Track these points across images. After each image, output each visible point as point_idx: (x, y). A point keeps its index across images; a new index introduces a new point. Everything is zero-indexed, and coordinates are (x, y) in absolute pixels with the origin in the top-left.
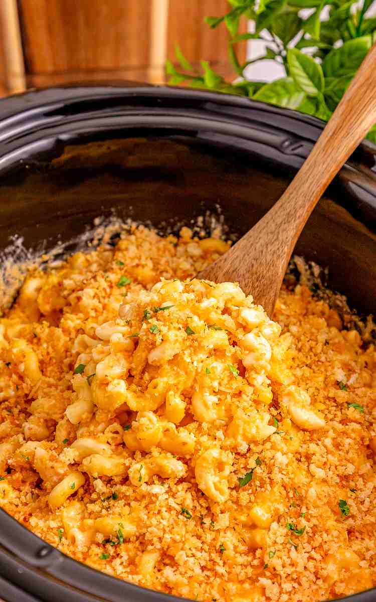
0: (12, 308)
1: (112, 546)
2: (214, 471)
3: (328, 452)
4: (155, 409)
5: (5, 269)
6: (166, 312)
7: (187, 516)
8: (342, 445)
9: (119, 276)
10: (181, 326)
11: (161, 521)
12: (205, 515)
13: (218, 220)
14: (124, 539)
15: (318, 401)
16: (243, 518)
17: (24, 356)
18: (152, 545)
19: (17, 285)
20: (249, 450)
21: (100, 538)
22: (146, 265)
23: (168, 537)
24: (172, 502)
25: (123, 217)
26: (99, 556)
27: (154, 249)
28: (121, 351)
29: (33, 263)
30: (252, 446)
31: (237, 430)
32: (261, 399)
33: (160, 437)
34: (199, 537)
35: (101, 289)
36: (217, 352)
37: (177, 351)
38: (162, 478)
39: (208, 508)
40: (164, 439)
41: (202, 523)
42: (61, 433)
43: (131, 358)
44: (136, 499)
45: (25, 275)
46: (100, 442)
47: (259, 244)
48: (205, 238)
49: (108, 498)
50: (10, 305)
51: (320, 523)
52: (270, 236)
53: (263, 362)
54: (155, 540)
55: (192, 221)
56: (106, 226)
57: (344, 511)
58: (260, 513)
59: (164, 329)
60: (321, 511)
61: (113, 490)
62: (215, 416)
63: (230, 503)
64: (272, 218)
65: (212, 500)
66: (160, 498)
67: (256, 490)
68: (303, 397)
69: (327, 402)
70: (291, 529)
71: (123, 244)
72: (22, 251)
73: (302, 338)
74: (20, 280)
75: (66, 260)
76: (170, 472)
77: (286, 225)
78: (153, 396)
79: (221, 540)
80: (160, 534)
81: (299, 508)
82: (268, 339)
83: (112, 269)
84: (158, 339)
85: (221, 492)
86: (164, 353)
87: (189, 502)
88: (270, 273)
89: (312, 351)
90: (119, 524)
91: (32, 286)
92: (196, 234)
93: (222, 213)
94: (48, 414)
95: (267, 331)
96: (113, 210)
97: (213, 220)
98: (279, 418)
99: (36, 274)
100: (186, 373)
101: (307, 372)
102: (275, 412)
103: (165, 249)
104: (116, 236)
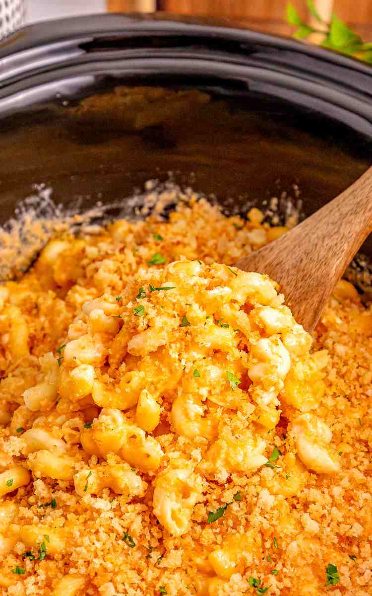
0: (27, 272)
1: (31, 560)
2: (176, 496)
3: (334, 504)
4: (124, 408)
5: (23, 223)
6: (161, 294)
7: (130, 543)
8: (356, 499)
9: (153, 252)
10: (175, 313)
11: (96, 542)
12: (156, 548)
13: (295, 205)
14: (46, 555)
15: (345, 441)
16: (199, 561)
17: (10, 326)
18: (76, 568)
19: (37, 245)
20: (229, 481)
21: (20, 548)
22: (189, 245)
23: (97, 563)
24: (116, 523)
25: (182, 185)
26: (13, 568)
27: (209, 228)
28: (100, 332)
29: (61, 222)
30: (234, 477)
31: (218, 453)
32: (261, 421)
33: (122, 443)
34: (139, 572)
35: (126, 264)
36: (217, 353)
37: (164, 342)
38: (114, 493)
39: (160, 540)
40: (127, 447)
41: (149, 557)
42: (18, 421)
43: (110, 342)
44: (76, 513)
45: (49, 235)
46: (53, 437)
47: (315, 236)
48: (278, 225)
49: (47, 505)
50: (25, 268)
51: (294, 586)
52: (331, 227)
53: (274, 378)
54: (81, 562)
55: (265, 203)
56: (160, 193)
57: (331, 578)
58: (222, 558)
59: (152, 313)
60: (299, 573)
61: (53, 496)
62: (197, 431)
63: (189, 539)
64: (338, 205)
65: (167, 532)
66: (102, 515)
67: (227, 530)
68: (321, 431)
69: (357, 445)
70: (254, 585)
71: (174, 216)
72: (49, 204)
73: (350, 362)
74: (42, 241)
75: (106, 227)
76: (123, 486)
77: (352, 217)
78: (123, 392)
79: (164, 580)
80: (90, 557)
81: (273, 563)
82: (291, 351)
83: (147, 242)
84: (142, 324)
85: (178, 522)
86: (145, 341)
87: (137, 526)
88: (319, 273)
89: (358, 381)
90: (45, 536)
91: (55, 250)
92: (267, 219)
93: (301, 197)
94: (12, 396)
95: (291, 341)
96: (170, 173)
97: (290, 205)
98: (282, 450)
99: (64, 236)
100: (171, 372)
101: (342, 403)
102: (278, 442)
103: (224, 231)
104: (171, 207)
